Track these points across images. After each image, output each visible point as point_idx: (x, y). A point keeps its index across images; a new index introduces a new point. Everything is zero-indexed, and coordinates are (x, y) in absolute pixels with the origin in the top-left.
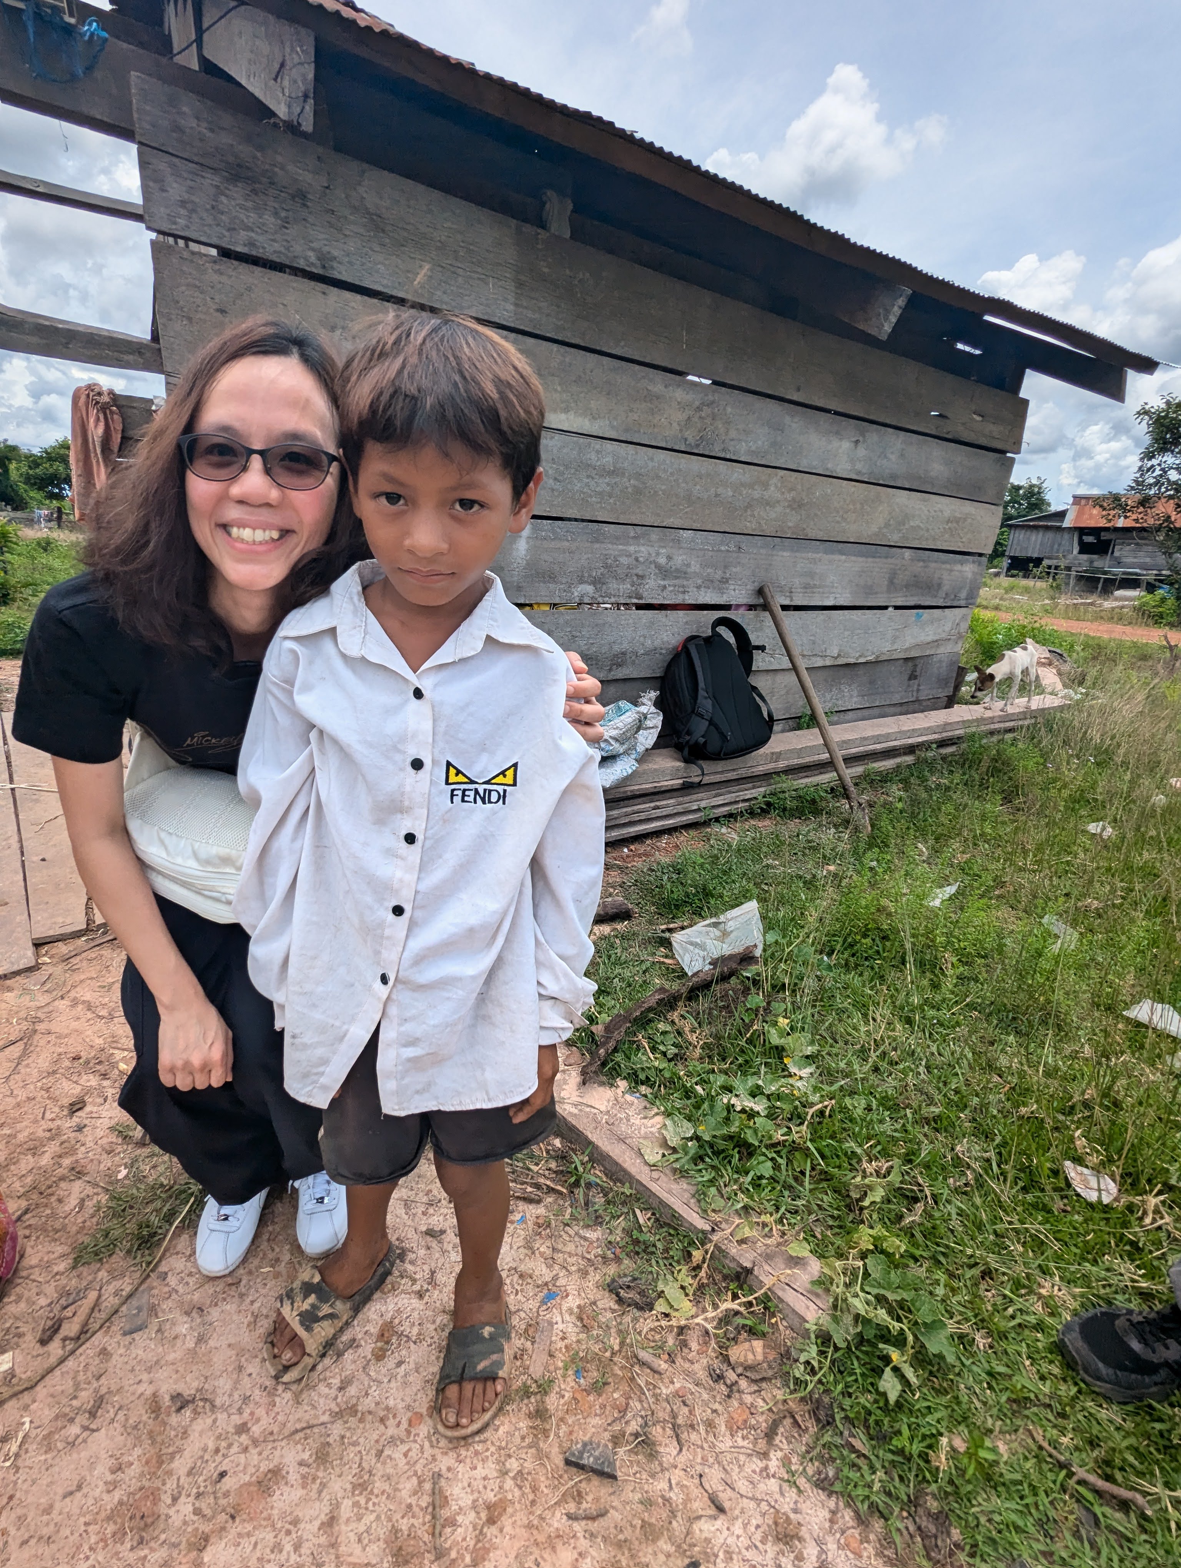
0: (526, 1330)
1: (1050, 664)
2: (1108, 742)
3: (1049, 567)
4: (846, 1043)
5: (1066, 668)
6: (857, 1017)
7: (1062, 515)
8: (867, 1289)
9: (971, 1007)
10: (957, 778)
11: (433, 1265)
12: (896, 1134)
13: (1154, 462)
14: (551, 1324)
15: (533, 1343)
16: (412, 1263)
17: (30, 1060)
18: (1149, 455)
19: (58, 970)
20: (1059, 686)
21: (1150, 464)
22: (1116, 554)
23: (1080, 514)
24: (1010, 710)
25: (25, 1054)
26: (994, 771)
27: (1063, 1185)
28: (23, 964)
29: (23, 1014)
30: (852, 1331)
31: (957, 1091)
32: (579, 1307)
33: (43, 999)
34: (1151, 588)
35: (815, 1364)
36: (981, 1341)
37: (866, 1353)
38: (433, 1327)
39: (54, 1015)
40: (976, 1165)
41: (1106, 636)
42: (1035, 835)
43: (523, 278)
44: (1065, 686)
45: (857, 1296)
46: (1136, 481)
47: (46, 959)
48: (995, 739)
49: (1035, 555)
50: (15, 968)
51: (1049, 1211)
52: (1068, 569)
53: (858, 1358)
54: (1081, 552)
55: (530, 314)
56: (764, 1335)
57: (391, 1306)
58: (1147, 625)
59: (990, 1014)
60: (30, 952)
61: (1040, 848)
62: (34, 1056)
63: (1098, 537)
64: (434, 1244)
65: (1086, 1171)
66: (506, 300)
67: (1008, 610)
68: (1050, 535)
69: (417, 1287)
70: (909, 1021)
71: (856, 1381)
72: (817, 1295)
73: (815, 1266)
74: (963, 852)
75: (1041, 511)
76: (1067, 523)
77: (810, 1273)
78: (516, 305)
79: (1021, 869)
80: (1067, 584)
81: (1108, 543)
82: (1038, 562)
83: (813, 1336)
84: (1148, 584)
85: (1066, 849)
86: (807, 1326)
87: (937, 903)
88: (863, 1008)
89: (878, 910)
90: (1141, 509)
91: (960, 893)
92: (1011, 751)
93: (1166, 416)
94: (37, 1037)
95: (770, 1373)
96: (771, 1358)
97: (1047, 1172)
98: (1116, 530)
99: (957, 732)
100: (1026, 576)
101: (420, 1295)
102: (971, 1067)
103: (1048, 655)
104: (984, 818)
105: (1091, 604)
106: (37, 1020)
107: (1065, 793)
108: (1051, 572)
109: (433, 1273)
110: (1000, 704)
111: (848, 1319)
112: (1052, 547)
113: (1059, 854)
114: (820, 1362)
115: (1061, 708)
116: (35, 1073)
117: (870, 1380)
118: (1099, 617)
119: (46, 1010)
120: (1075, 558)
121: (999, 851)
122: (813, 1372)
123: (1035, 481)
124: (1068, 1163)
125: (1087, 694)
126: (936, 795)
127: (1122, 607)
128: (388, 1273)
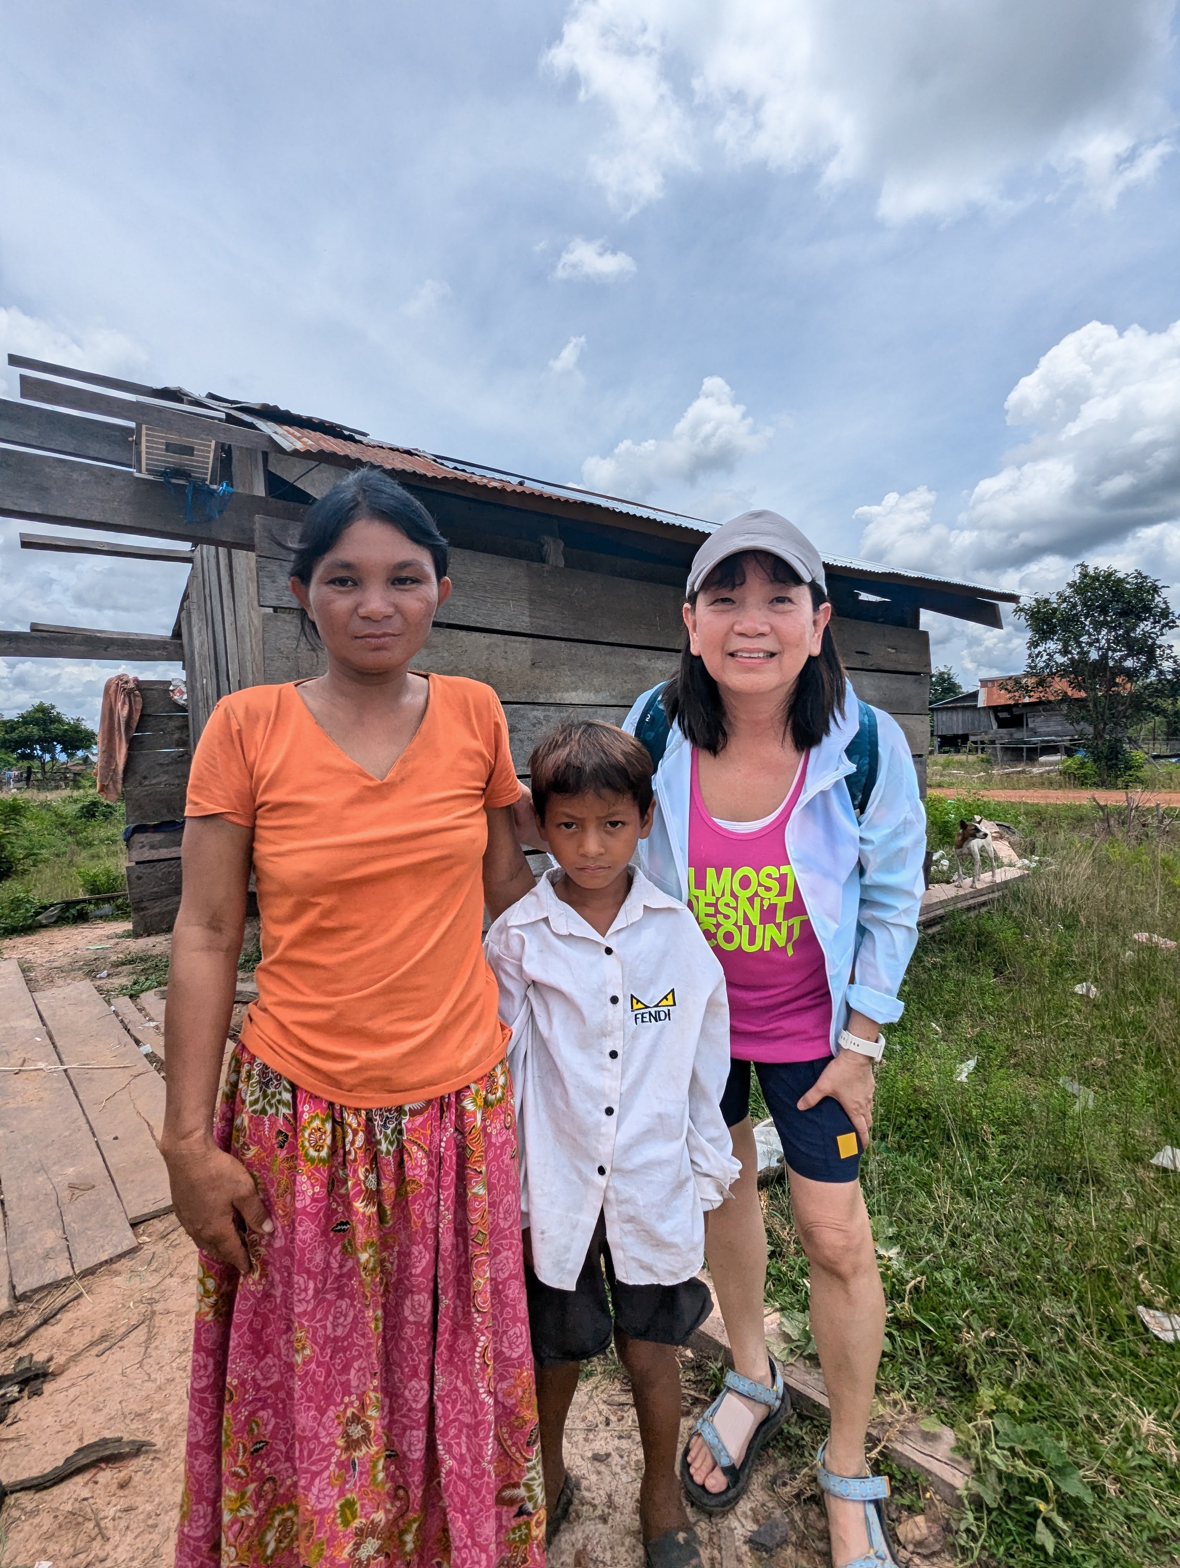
0: (711, 1539)
1: (1001, 838)
2: (1070, 905)
3: (975, 743)
4: (920, 1221)
5: (1016, 838)
6: (923, 1197)
7: (974, 696)
8: (1001, 1444)
9: (1018, 1174)
10: (950, 956)
11: (608, 1489)
12: (987, 1302)
13: (1040, 649)
14: (732, 1530)
15: (720, 1550)
16: (588, 1489)
17: (157, 1343)
18: (1034, 644)
19: (160, 1247)
20: (1015, 857)
21: (1036, 651)
22: (1031, 725)
23: (989, 695)
24: (979, 886)
25: (150, 1339)
26: (980, 946)
27: (1142, 1330)
28: (125, 1246)
29: (137, 1297)
30: (999, 1489)
31: (1028, 1256)
32: (752, 1509)
33: (154, 1280)
34: (1069, 752)
35: (974, 1529)
36: (1112, 1489)
37: (1016, 1511)
38: (624, 1549)
39: (168, 1293)
40: (1064, 1321)
41: (1042, 802)
42: (1032, 1003)
43: (533, 597)
44: (1020, 856)
45: (995, 1453)
46: (1030, 667)
47: (145, 1238)
48: (972, 914)
49: (961, 732)
50: (120, 1251)
51: (1137, 1356)
52: (993, 742)
53: (1010, 1517)
54: (999, 727)
55: (542, 622)
56: (922, 1511)
57: (580, 1535)
58: (1075, 787)
59: (1038, 1178)
60: (129, 1233)
61: (1038, 1015)
62: (160, 1337)
63: (1011, 713)
64: (602, 1468)
65: (1158, 1314)
66: (522, 614)
67: (951, 785)
68: (968, 714)
69: (599, 1512)
70: (969, 1194)
71: (1014, 1541)
72: (959, 1463)
73: (948, 1436)
74: (972, 1027)
75: (956, 694)
76: (981, 703)
77: (947, 1443)
78: (530, 616)
79: (1028, 1037)
80: (996, 756)
81: (1021, 716)
82: (965, 738)
83: (966, 1502)
84: (1066, 747)
85: (1061, 1012)
86: (959, 1492)
87: (963, 1078)
88: (925, 1185)
89: (915, 1090)
90: (1041, 689)
91: (978, 1067)
92: (989, 926)
93: (1039, 612)
94: (158, 1318)
95: (937, 1547)
96: (935, 1531)
97: (1126, 1319)
98: (1025, 705)
99: (938, 912)
100: (958, 751)
101: (604, 1519)
102: (1034, 1232)
103: (997, 830)
104: (982, 991)
105: (1023, 772)
106: (152, 1302)
107: (1047, 959)
108: (980, 747)
109: (609, 1496)
110: (969, 881)
111: (992, 1478)
112: (973, 723)
113: (1056, 1018)
114: (978, 1527)
115: (1022, 878)
116: (167, 1355)
117: (1026, 1539)
118: (1031, 785)
119: (159, 1289)
120: (996, 733)
121: (1003, 1022)
122: (975, 1539)
123: (943, 670)
124: (1140, 1308)
125: (1040, 862)
126: (935, 974)
127: (1049, 772)
128: (570, 1502)
